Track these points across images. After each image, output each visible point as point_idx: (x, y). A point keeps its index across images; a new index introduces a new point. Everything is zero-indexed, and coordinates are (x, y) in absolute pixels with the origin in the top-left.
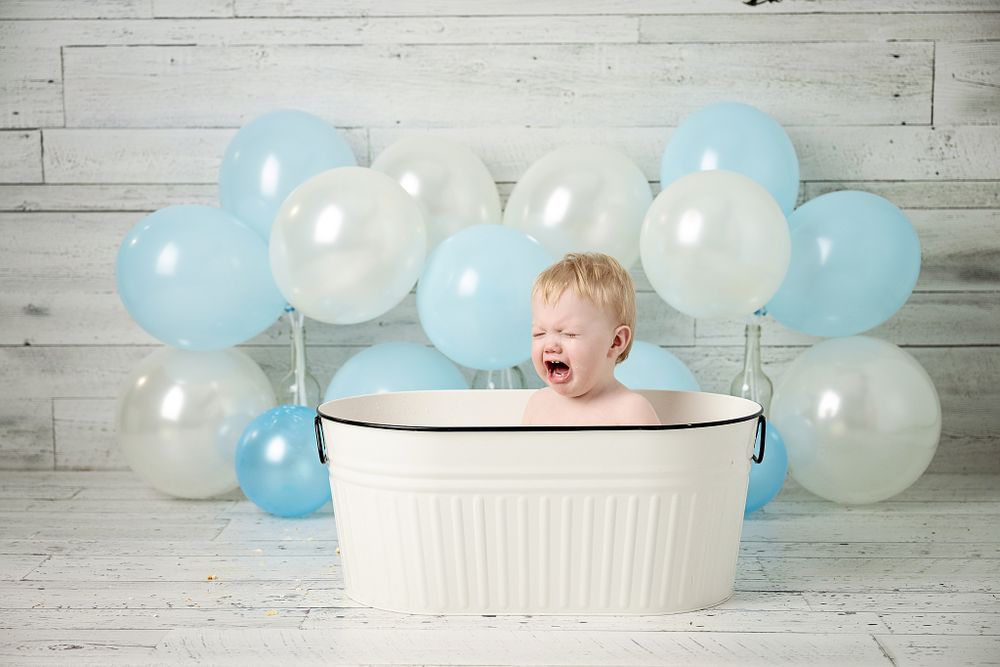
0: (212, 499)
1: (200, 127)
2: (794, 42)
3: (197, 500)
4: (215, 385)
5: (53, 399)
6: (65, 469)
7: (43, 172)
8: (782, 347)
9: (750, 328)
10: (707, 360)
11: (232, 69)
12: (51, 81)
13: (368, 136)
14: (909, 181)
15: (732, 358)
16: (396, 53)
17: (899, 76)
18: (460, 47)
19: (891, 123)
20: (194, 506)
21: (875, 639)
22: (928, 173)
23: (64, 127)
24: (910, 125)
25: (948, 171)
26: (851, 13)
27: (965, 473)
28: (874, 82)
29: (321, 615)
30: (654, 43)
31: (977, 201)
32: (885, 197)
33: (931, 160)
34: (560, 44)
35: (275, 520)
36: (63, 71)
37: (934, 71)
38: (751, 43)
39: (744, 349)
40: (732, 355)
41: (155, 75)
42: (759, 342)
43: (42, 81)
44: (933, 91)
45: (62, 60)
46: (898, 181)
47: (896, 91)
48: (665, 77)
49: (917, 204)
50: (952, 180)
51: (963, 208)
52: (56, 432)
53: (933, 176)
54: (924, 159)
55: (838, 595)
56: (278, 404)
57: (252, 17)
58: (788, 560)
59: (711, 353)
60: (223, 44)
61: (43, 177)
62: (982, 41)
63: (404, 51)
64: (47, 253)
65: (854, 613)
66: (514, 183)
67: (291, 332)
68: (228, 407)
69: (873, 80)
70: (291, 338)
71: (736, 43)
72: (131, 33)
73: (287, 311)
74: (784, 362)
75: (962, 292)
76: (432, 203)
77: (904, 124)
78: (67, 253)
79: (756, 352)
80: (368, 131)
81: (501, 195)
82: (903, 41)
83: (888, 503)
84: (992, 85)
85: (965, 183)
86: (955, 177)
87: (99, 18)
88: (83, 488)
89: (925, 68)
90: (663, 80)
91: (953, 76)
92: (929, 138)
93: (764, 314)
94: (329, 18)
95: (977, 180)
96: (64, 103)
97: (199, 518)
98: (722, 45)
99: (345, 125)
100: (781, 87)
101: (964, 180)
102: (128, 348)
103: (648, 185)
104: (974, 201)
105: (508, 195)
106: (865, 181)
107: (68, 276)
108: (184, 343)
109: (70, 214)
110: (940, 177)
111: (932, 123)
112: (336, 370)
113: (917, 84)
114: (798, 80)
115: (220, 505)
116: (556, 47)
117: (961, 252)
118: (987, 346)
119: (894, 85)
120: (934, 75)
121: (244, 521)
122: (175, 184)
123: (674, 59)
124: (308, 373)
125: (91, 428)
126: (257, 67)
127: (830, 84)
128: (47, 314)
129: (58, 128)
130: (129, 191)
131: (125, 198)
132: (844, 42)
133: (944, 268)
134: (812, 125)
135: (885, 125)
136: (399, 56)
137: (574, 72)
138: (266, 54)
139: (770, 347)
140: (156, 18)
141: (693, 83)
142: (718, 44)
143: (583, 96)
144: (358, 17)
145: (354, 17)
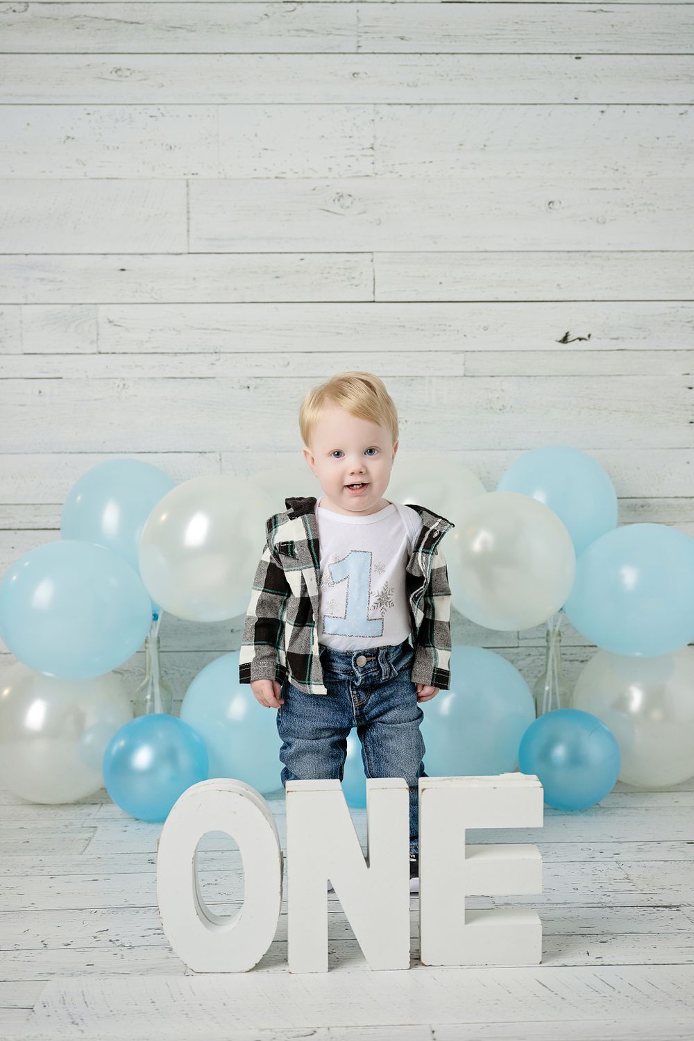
0: (78, 803)
1: (66, 453)
2: (601, 375)
3: (64, 805)
9: (550, 633)
10: (529, 660)
11: (96, 400)
13: (220, 460)
16: (246, 385)
17: (692, 405)
18: (303, 380)
19: (688, 446)
20: (61, 813)
26: (650, 350)
28: (672, 411)
30: (478, 376)
34: (394, 377)
35: (142, 826)
38: (563, 376)
41: (24, 405)
47: (691, 419)
48: (489, 406)
57: (114, 353)
58: (648, 864)
59: (532, 653)
60: (87, 377)
69: (671, 409)
70: (146, 647)
71: (550, 376)
72: (1, 367)
80: (220, 455)
90: (487, 409)
94: (184, 353)
97: (66, 826)
98: (538, 378)
100: (591, 415)
106: (666, 498)
114: (605, 409)
115: (87, 810)
119: (690, 413)
121: (110, 828)
122: (42, 504)
123: (495, 390)
126: (119, 398)
127: (634, 412)
132: (645, 375)
134: (619, 449)
135: (682, 448)
136: (248, 387)
137: (407, 402)
138: (126, 386)
139: (585, 646)
140: (25, 354)
141: (513, 412)
142: (535, 376)
143: (416, 423)
144: (212, 353)
145: (208, 353)
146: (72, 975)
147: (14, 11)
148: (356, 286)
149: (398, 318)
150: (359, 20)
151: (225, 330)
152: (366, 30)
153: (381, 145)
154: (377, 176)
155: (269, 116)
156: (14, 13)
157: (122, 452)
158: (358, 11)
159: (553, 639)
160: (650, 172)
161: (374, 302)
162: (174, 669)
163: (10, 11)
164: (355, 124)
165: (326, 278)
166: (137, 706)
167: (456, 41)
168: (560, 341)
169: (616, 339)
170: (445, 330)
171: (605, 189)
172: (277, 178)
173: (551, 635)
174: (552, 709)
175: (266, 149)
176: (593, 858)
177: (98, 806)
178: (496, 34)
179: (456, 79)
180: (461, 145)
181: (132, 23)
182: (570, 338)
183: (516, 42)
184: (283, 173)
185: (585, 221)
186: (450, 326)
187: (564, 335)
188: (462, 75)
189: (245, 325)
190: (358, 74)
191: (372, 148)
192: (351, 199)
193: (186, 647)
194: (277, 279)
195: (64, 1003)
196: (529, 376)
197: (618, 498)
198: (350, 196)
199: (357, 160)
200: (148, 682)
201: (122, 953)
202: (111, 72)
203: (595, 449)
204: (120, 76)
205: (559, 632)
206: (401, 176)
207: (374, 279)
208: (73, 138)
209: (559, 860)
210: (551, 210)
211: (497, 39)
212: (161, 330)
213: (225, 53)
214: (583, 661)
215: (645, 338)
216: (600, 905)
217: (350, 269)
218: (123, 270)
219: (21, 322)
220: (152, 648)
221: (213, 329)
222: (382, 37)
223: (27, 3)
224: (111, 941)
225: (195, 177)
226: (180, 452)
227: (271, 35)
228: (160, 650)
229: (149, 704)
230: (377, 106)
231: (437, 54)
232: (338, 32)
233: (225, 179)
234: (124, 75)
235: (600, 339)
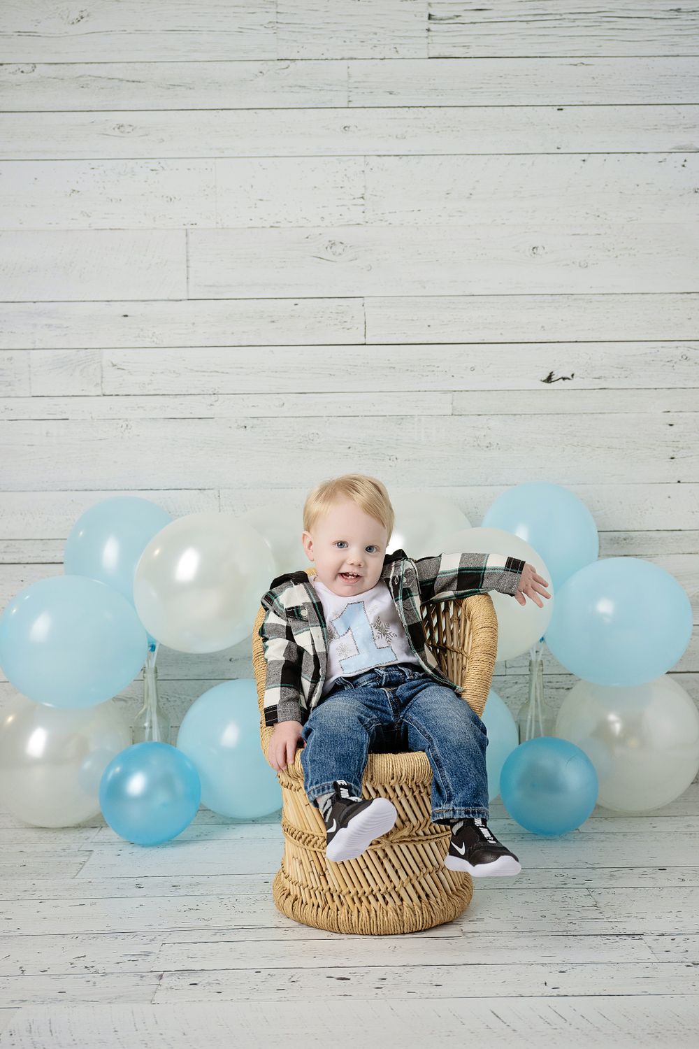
0: (78, 827)
1: (72, 490)
2: (584, 413)
10: (516, 687)
11: (100, 440)
13: (218, 496)
14: (686, 530)
16: (243, 425)
17: (674, 441)
18: (298, 419)
19: (668, 481)
26: (632, 389)
28: (653, 447)
29: (174, 981)
30: (465, 415)
34: (385, 416)
35: (135, 850)
38: (548, 414)
41: (32, 445)
46: (676, 530)
47: (672, 455)
48: (476, 444)
49: (693, 550)
54: (696, 512)
55: (678, 939)
57: (117, 395)
59: (519, 681)
60: (92, 417)
69: (652, 445)
71: (535, 414)
72: (11, 410)
77: (679, 482)
80: (219, 491)
82: (676, 412)
89: (694, 435)
94: (185, 395)
97: (63, 850)
98: (523, 416)
99: (200, 487)
100: (575, 452)
106: (648, 531)
112: (191, 702)
113: (689, 448)
114: (589, 445)
115: (85, 834)
116: (381, 418)
119: (670, 449)
121: (106, 852)
122: (49, 540)
123: (482, 428)
126: (122, 437)
127: (616, 448)
130: (8, 546)
131: (5, 552)
132: (627, 413)
134: (602, 484)
135: (663, 483)
136: (246, 427)
137: (397, 440)
138: (129, 427)
140: (33, 396)
141: (499, 449)
142: (520, 415)
143: (405, 460)
144: (210, 394)
145: (207, 394)
146: (43, 1002)
147: (22, 72)
148: (348, 329)
149: (389, 360)
150: (349, 76)
151: (223, 373)
152: (357, 85)
153: (371, 195)
154: (367, 224)
155: (264, 169)
156: (22, 74)
157: (125, 490)
158: (348, 68)
159: (536, 669)
160: (630, 218)
161: (365, 344)
162: (175, 697)
163: (19, 72)
164: (346, 175)
165: (319, 322)
166: (136, 733)
167: (442, 95)
168: (544, 381)
169: (599, 378)
170: (433, 371)
171: (587, 234)
172: (272, 227)
173: (534, 664)
174: (535, 737)
175: (261, 200)
176: (565, 884)
177: (98, 829)
178: (481, 88)
179: (443, 131)
180: (448, 194)
181: (134, 82)
182: (554, 378)
183: (500, 95)
184: (277, 222)
185: (568, 265)
186: (438, 367)
187: (548, 375)
188: (449, 127)
189: (241, 368)
190: (349, 127)
191: (363, 198)
192: (342, 247)
193: (186, 676)
194: (273, 324)
195: (30, 1032)
196: (515, 415)
197: (599, 532)
198: (341, 243)
199: (349, 209)
200: (146, 710)
201: (94, 980)
202: (114, 129)
203: (578, 484)
204: (122, 132)
205: (541, 661)
206: (390, 224)
207: (365, 323)
208: (78, 192)
209: (531, 886)
210: (535, 256)
211: (482, 92)
212: (162, 373)
213: (222, 109)
214: (568, 689)
215: (626, 377)
216: (565, 934)
217: (343, 313)
218: (126, 316)
219: (29, 366)
220: (150, 676)
221: (211, 372)
222: (372, 92)
223: (33, 64)
224: (86, 967)
225: (194, 226)
226: (181, 489)
227: (266, 92)
228: (159, 678)
229: (148, 731)
230: (367, 157)
231: (424, 107)
232: (329, 88)
233: (223, 228)
234: (127, 131)
235: (583, 378)
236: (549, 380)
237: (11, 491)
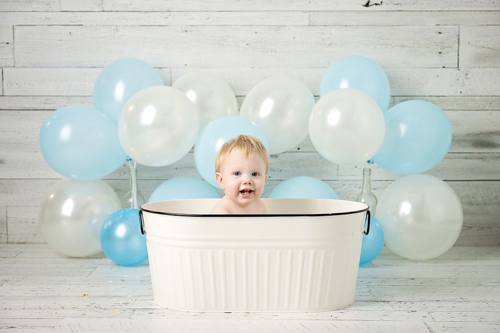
0: (88, 257)
1: (84, 67)
2: (388, 25)
3: (80, 258)
4: (90, 198)
5: (7, 206)
6: (13, 243)
7: (3, 90)
8: (382, 181)
9: (365, 170)
10: (344, 187)
11: (101, 38)
12: (7, 43)
13: (171, 72)
14: (446, 96)
15: (356, 186)
16: (186, 30)
17: (441, 43)
18: (218, 27)
19: (438, 66)
20: (79, 261)
21: (425, 324)
22: (456, 92)
23: (14, 67)
24: (447, 68)
25: (467, 91)
26: (416, 11)
27: (476, 245)
28: (429, 46)
29: (141, 312)
30: (317, 26)
31: (482, 107)
32: (435, 104)
33: (457, 86)
34: (269, 26)
35: (120, 267)
36: (14, 38)
37: (459, 40)
38: (366, 26)
39: (362, 182)
40: (357, 185)
41: (61, 40)
42: (370, 178)
43: (3, 43)
44: (458, 51)
45: (14, 32)
46: (441, 96)
47: (440, 51)
48: (323, 43)
49: (451, 108)
50: (469, 96)
51: (474, 110)
52: (8, 224)
53: (459, 94)
54: (454, 85)
55: (407, 303)
56: (123, 207)
57: (111, 11)
58: (383, 286)
59: (346, 184)
60: (96, 25)
61: (3, 92)
62: (483, 25)
63: (189, 29)
64: (4, 131)
65: (416, 311)
66: (245, 96)
67: (130, 171)
68: (97, 210)
69: (428, 45)
70: (130, 174)
71: (358, 26)
72: (49, 19)
73: (128, 160)
74: (383, 188)
75: (474, 153)
76: (203, 106)
77: (444, 67)
78: (14, 132)
79: (368, 184)
80: (171, 70)
81: (238, 102)
82: (443, 25)
83: (436, 260)
84: (488, 48)
85: (476, 97)
86: (470, 94)
87: (33, 11)
88: (22, 252)
89: (454, 39)
90: (321, 44)
91: (469, 43)
92: (457, 74)
93: (373, 163)
94: (151, 12)
95: (481, 96)
96: (14, 55)
97: (81, 267)
98: (351, 27)
99: (160, 66)
100: (382, 48)
101: (475, 96)
102: (45, 180)
103: (314, 98)
104: (479, 107)
105: (242, 103)
106: (424, 96)
107: (15, 143)
108: (74, 176)
109: (17, 111)
110: (462, 94)
111: (458, 67)
112: (153, 192)
113: (451, 47)
114: (390, 45)
115: (92, 260)
116: (267, 27)
117: (473, 133)
118: (487, 180)
119: (439, 48)
120: (459, 43)
121: (104, 268)
122: (71, 96)
123: (327, 33)
124: (138, 193)
125: (26, 222)
126: (114, 37)
127: (406, 47)
128: (4, 163)
129: (11, 67)
130: (47, 100)
131: (45, 103)
132: (413, 25)
133: (465, 141)
134: (398, 68)
135: (434, 68)
136: (186, 31)
137: (276, 40)
138: (118, 30)
139: (376, 180)
140: (62, 11)
141: (336, 46)
142: (350, 26)
143: (281, 52)
144: (166, 11)
145: (164, 11)
146: (74, 317)
169: (397, 4)
177: (98, 260)
182: (370, 4)
187: (367, 2)
193: (150, 177)
195: (69, 326)
196: (346, 26)
201: (100, 311)
215: (414, 4)
235: (388, 4)
236: (367, 5)
237: (49, 67)
